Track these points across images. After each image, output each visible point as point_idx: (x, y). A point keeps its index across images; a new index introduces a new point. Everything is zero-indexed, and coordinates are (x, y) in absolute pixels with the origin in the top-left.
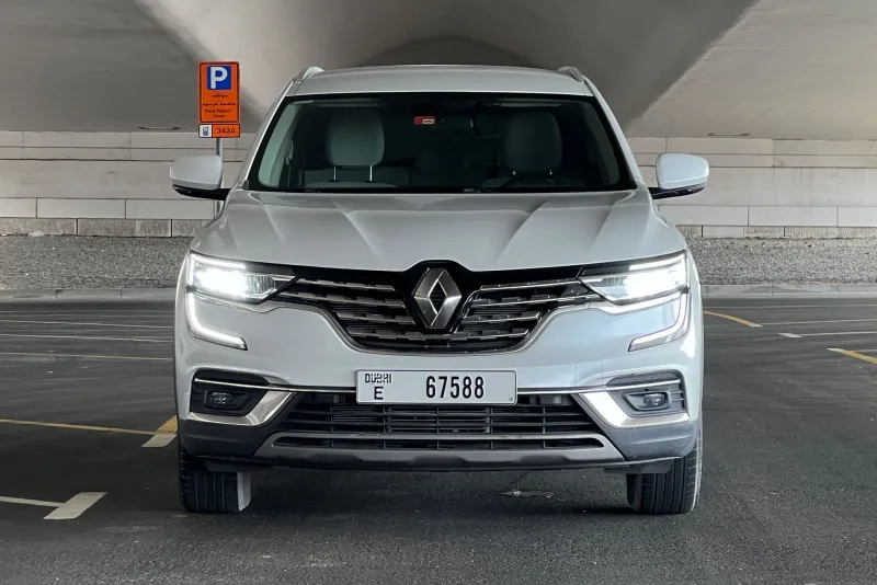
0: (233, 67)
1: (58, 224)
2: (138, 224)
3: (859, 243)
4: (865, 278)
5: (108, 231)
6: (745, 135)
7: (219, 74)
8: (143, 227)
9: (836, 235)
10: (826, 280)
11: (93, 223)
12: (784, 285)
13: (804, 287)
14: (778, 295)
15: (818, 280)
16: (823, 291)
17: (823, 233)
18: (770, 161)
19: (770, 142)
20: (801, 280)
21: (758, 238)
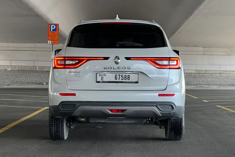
0: (57, 25)
1: (17, 67)
2: (37, 67)
3: (225, 75)
4: (227, 84)
5: (30, 69)
6: (195, 46)
7: (53, 27)
8: (39, 68)
9: (219, 73)
10: (216, 85)
11: (25, 67)
12: (205, 86)
13: (210, 87)
14: (203, 89)
15: (214, 85)
16: (215, 88)
17: (216, 72)
18: (202, 53)
19: (202, 48)
20: (209, 85)
21: (199, 73)
